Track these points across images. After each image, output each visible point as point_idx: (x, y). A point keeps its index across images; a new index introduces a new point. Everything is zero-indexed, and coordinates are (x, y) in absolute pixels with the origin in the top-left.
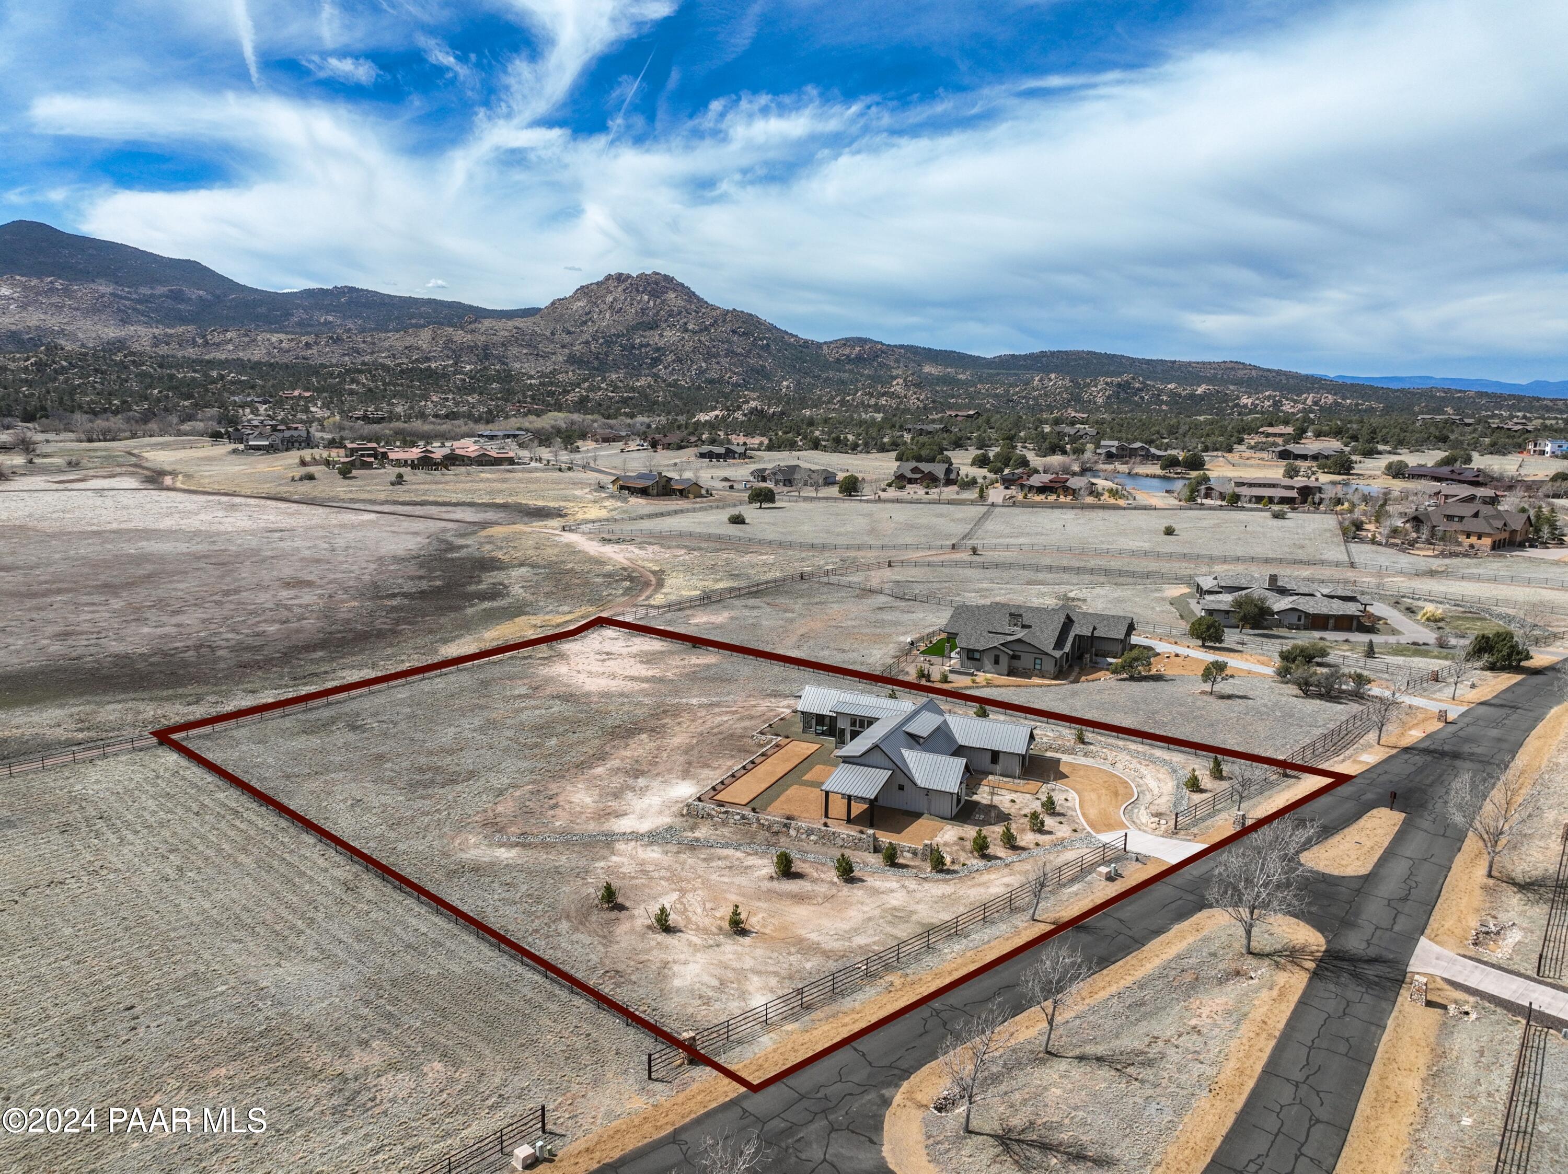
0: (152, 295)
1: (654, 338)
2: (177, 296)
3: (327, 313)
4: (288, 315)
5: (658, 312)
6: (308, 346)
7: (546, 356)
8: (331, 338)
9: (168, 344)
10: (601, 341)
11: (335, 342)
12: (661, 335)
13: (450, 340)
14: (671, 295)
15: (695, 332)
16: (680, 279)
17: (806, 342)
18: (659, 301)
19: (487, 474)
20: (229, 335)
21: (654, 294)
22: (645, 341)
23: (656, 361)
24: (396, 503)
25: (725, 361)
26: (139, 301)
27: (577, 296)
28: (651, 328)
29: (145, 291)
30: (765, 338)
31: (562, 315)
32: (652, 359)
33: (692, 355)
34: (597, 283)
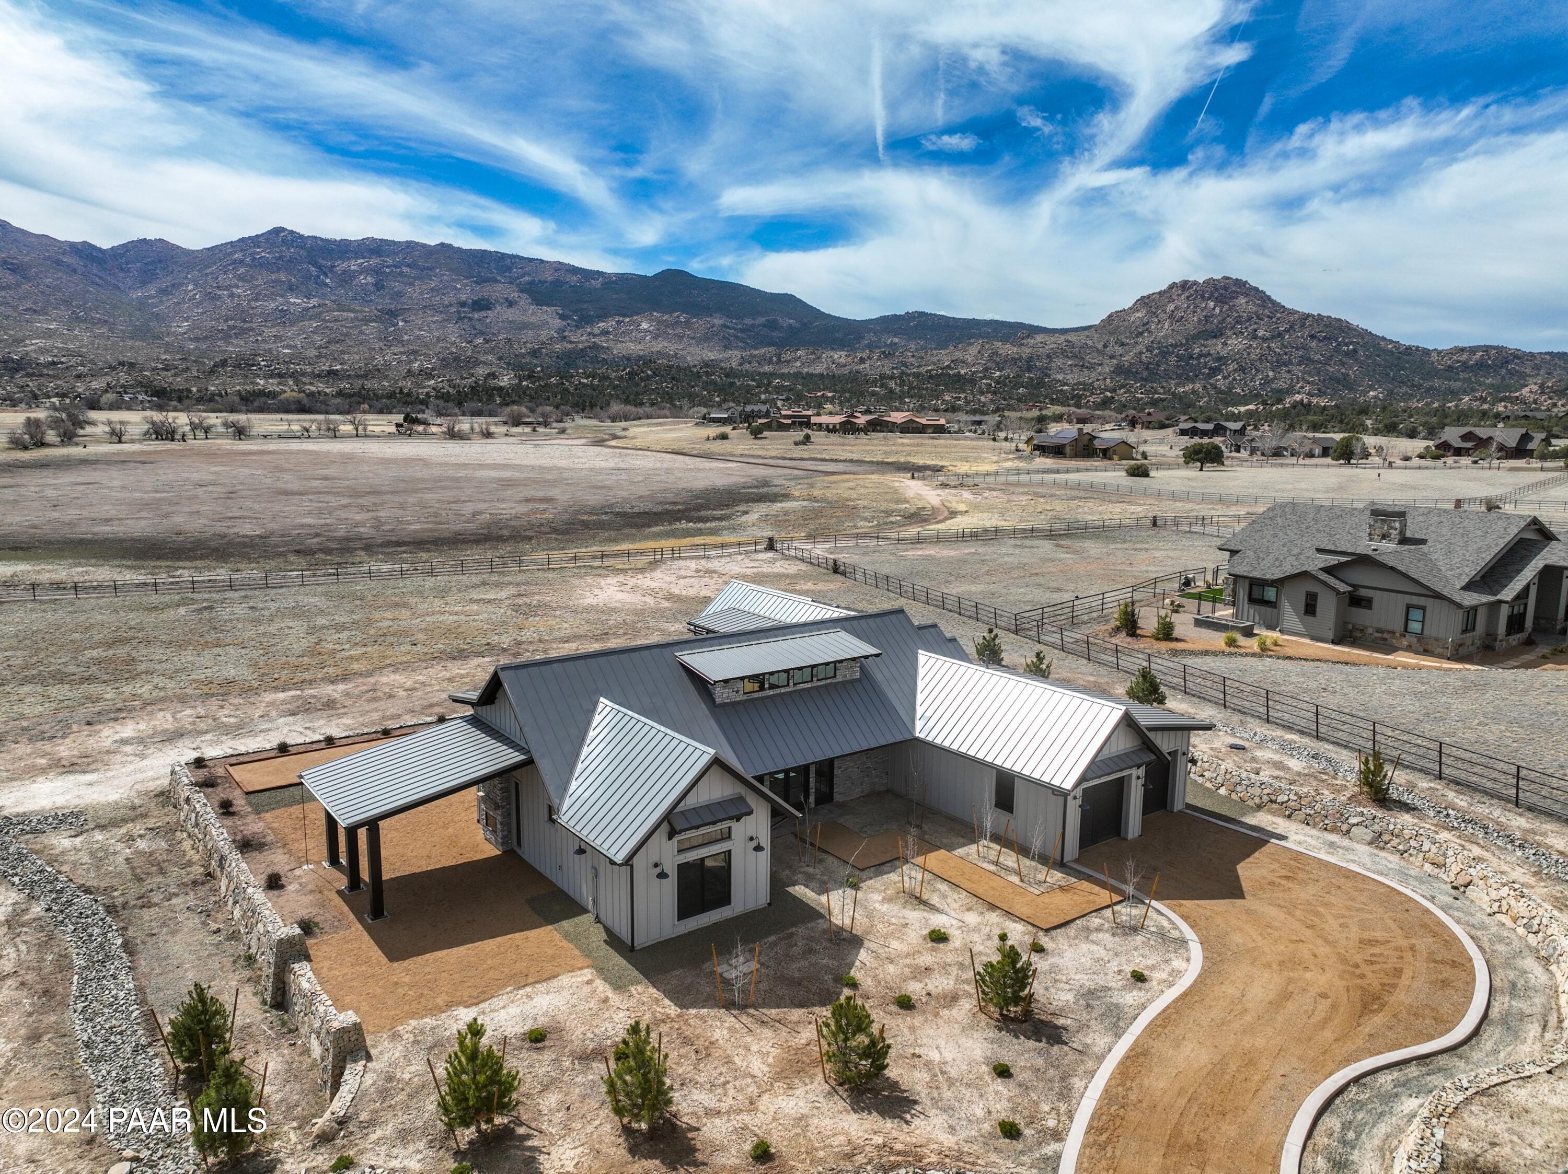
0: (753, 325)
1: (1216, 347)
2: (772, 325)
3: (895, 336)
4: (860, 337)
5: (1224, 320)
6: (862, 360)
7: (1091, 368)
8: (884, 353)
9: (750, 363)
10: (1156, 351)
11: (886, 356)
12: (1225, 344)
13: (995, 353)
14: (1242, 300)
15: (1264, 339)
16: (1253, 283)
17: (1409, 348)
18: (1226, 307)
19: (907, 440)
20: (799, 353)
21: (1220, 301)
22: (1205, 350)
23: (1214, 371)
24: (784, 458)
25: (1298, 370)
26: (742, 331)
27: (1134, 309)
28: (1215, 337)
29: (748, 321)
30: (1351, 343)
31: (1118, 327)
32: (1210, 369)
33: (1258, 364)
34: (1160, 293)
